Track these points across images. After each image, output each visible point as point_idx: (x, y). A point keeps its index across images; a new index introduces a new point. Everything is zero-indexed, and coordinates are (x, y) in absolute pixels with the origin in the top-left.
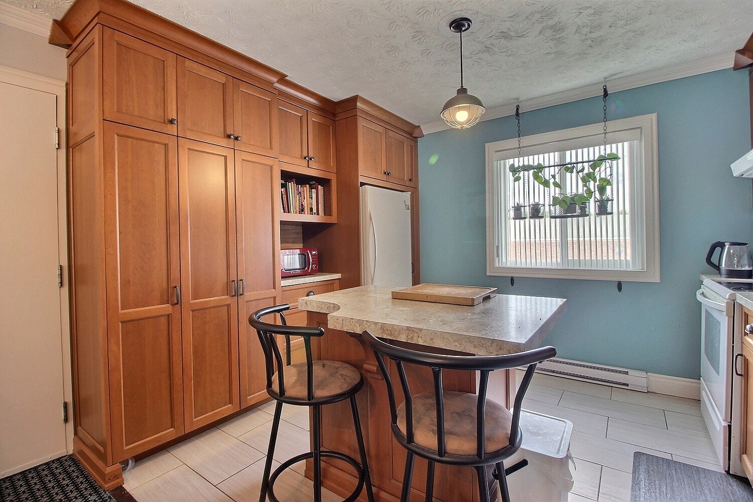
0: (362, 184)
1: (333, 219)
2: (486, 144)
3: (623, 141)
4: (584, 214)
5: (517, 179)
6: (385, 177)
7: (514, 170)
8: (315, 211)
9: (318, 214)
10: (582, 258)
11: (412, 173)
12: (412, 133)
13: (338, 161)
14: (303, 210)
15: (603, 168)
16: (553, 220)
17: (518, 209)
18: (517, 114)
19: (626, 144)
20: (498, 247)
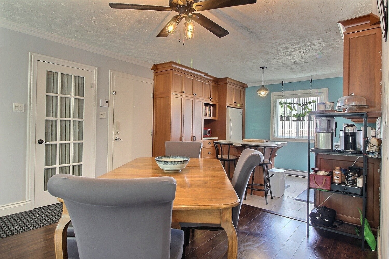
0: (228, 107)
1: (216, 118)
2: (272, 93)
3: (318, 96)
4: (303, 120)
5: (282, 107)
6: (234, 104)
7: (281, 103)
8: (210, 115)
9: (211, 117)
10: (303, 135)
11: (243, 102)
12: (243, 86)
13: (219, 98)
14: (206, 115)
15: (311, 105)
16: (294, 122)
17: (282, 117)
18: (283, 84)
19: (319, 98)
20: (274, 130)
